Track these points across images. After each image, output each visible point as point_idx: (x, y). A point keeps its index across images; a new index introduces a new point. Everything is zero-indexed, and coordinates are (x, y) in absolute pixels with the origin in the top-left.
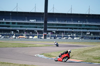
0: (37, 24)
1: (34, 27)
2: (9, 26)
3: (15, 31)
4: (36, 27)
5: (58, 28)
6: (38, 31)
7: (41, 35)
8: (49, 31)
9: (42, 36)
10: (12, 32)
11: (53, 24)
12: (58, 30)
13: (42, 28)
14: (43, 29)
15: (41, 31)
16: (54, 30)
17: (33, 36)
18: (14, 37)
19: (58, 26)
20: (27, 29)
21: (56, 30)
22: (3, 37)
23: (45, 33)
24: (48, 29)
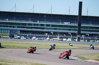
0: (71, 27)
1: (68, 30)
2: (43, 28)
3: (49, 33)
4: (70, 30)
5: (91, 31)
6: (72, 34)
7: (74, 37)
8: (83, 34)
9: (76, 39)
10: (47, 34)
11: (87, 27)
12: (91, 33)
13: (76, 30)
14: (76, 32)
15: (75, 34)
16: (88, 33)
17: (67, 38)
18: (48, 38)
19: (91, 29)
20: (61, 31)
21: (89, 32)
22: (37, 39)
23: (79, 36)
24: (82, 32)
